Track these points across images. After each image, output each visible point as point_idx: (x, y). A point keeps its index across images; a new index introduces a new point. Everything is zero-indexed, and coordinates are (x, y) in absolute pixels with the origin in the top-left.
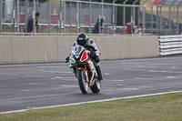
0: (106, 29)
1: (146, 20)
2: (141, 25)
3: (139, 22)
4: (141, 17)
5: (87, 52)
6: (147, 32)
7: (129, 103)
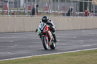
0: (74, 14)
1: (95, 9)
2: (92, 12)
3: (92, 10)
4: (93, 7)
5: (48, 26)
6: (95, 15)
7: (86, 53)
